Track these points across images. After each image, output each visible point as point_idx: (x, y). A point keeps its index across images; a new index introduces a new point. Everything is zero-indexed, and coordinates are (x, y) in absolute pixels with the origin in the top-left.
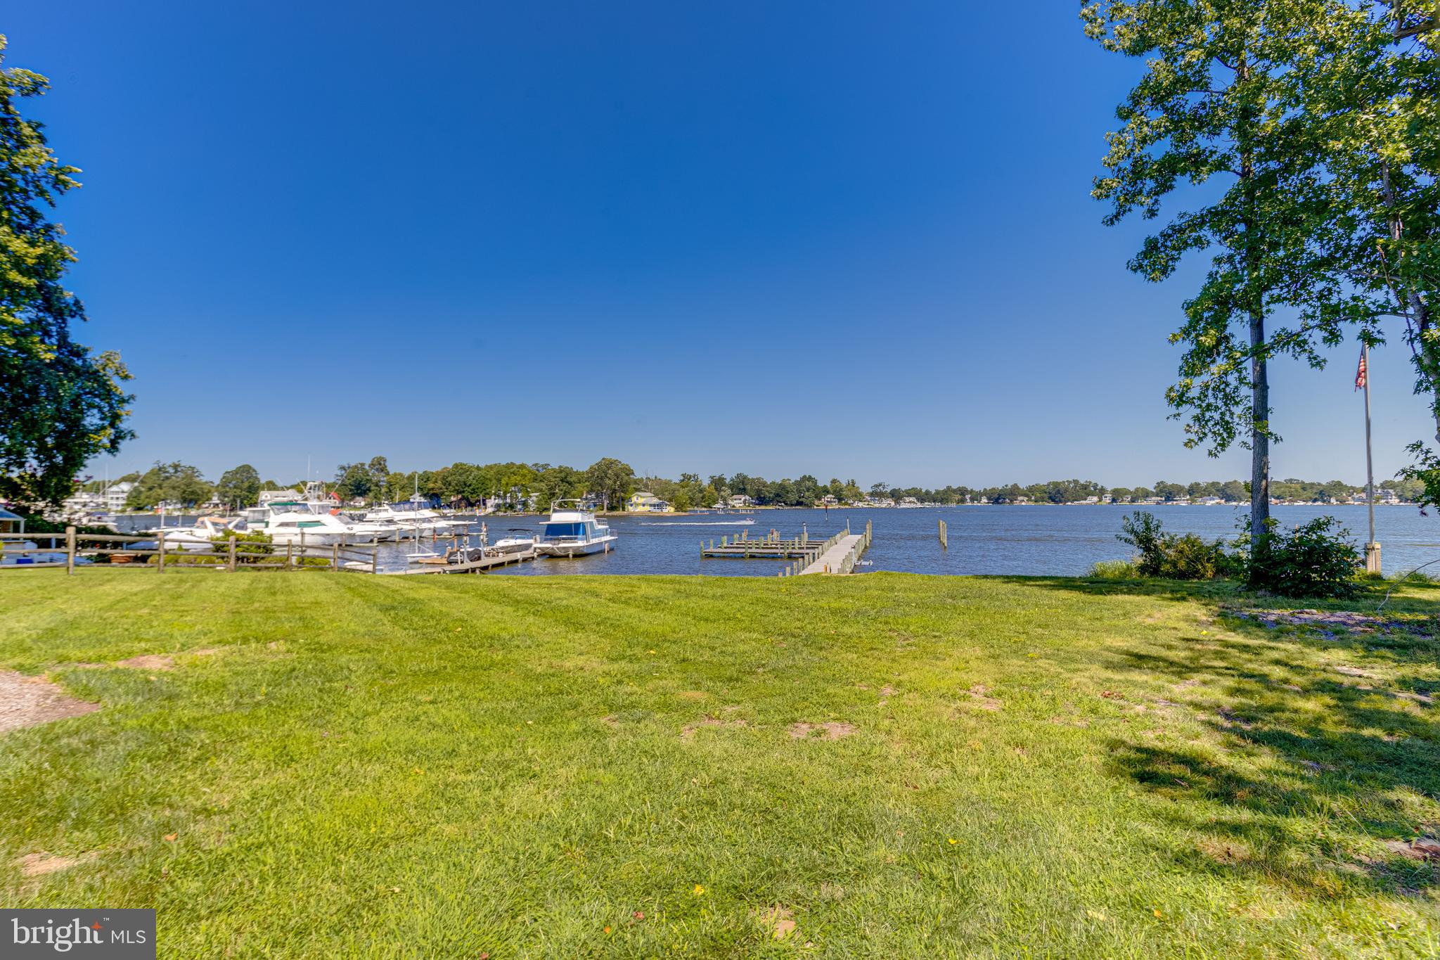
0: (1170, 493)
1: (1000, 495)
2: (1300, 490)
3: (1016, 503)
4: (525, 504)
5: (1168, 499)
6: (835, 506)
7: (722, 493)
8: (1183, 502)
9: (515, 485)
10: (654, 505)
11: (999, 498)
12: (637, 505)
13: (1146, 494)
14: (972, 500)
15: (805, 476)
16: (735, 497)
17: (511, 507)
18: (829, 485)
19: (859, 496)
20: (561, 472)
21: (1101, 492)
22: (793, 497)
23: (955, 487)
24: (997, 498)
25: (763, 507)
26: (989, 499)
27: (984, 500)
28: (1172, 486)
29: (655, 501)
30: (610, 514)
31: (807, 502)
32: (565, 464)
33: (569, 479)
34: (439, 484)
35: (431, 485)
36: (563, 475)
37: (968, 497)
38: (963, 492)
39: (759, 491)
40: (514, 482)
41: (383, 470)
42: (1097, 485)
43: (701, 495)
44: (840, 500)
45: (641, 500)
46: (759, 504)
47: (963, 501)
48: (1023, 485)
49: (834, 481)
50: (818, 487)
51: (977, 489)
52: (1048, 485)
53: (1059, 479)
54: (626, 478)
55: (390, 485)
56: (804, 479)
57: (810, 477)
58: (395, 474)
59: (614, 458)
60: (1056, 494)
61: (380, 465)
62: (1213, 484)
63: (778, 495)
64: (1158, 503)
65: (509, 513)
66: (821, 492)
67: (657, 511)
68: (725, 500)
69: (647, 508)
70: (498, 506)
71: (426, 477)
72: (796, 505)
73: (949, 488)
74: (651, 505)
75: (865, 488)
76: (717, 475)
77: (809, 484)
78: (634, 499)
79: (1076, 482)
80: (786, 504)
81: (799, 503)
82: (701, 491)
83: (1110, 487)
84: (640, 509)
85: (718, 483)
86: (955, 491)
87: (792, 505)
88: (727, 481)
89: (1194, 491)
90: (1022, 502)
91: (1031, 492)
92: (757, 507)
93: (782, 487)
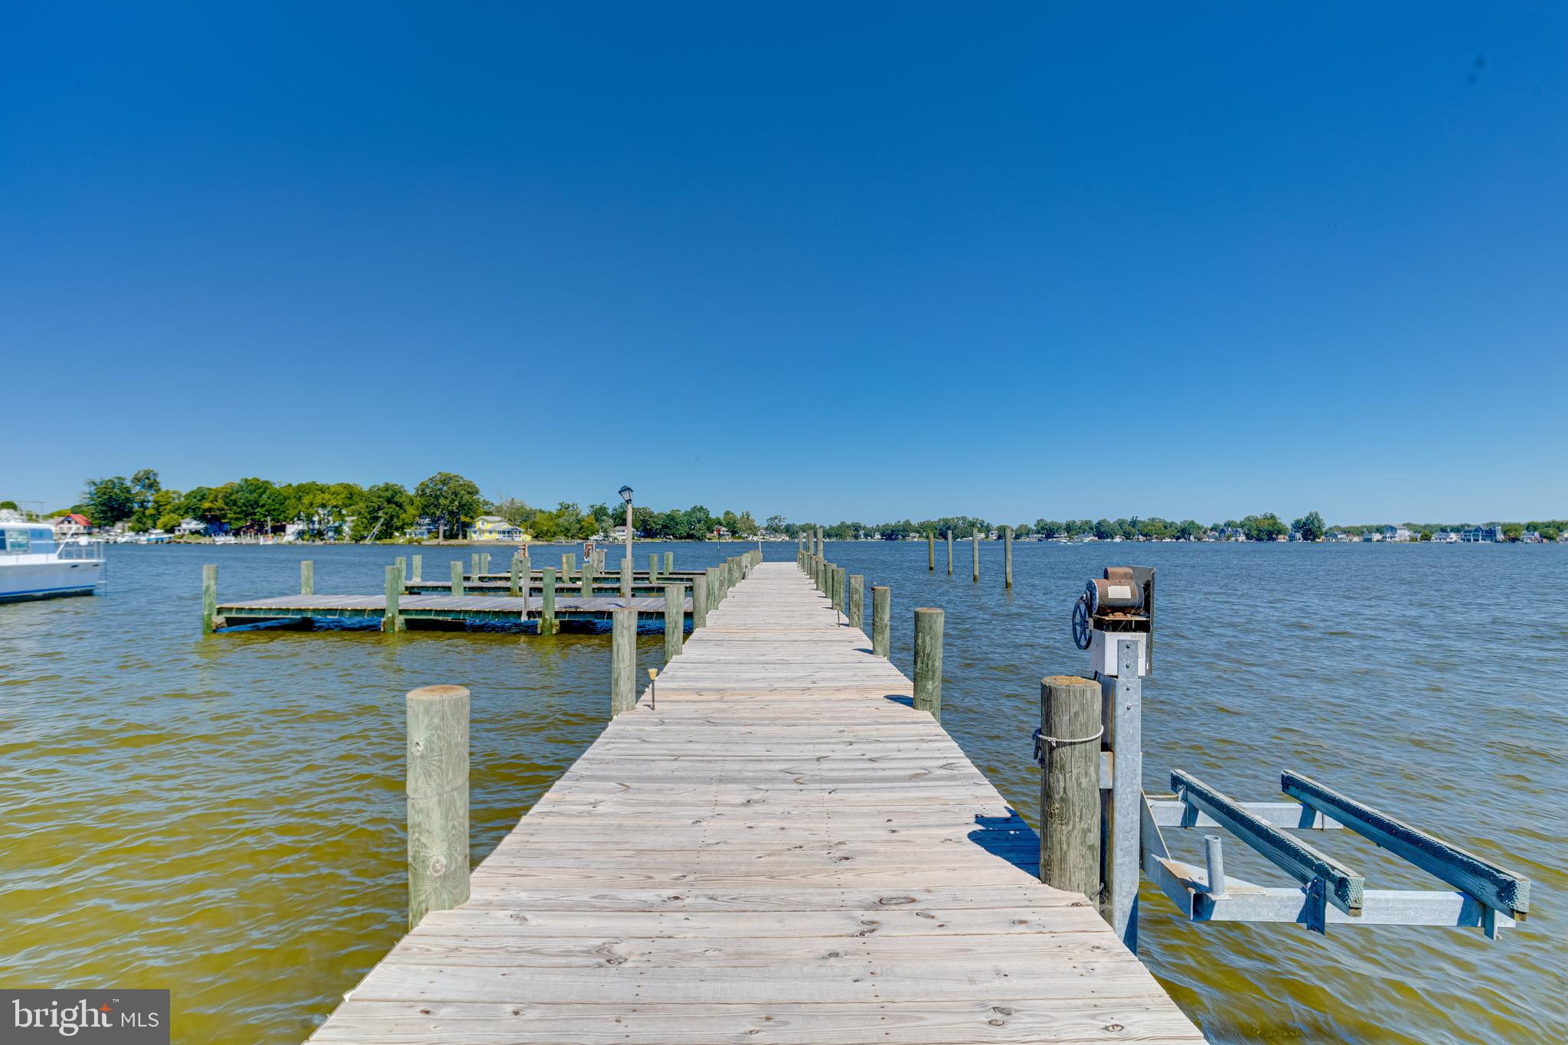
0: (1051, 530)
1: (893, 531)
2: (1163, 529)
3: (909, 539)
4: (338, 531)
5: (1048, 536)
6: (728, 539)
7: (604, 524)
8: (1063, 539)
9: (324, 506)
10: (504, 532)
11: (892, 534)
12: (482, 532)
13: (1028, 532)
14: (866, 535)
15: (695, 507)
16: (618, 528)
17: (320, 534)
18: (722, 517)
19: (754, 530)
20: (387, 490)
21: (987, 529)
22: (683, 530)
23: (849, 523)
24: (890, 534)
25: (648, 540)
26: (882, 535)
27: (878, 536)
28: (1052, 523)
29: (506, 526)
30: (446, 543)
31: (698, 534)
32: (392, 482)
33: (397, 499)
34: (220, 503)
35: (206, 505)
36: (389, 494)
37: (862, 533)
38: (857, 528)
39: (645, 522)
40: (320, 501)
41: (153, 485)
42: (983, 522)
43: (578, 526)
44: (734, 533)
45: (488, 526)
46: (643, 537)
47: (856, 537)
48: (915, 522)
49: (727, 513)
50: (710, 519)
51: (869, 526)
52: (939, 521)
53: (949, 515)
54: (467, 497)
55: (158, 506)
56: (695, 509)
57: (702, 508)
58: (167, 492)
59: (453, 473)
60: (943, 531)
61: (149, 481)
62: (1087, 522)
63: (665, 527)
64: (1040, 540)
65: (318, 542)
66: (710, 525)
67: (506, 540)
68: (605, 531)
69: (496, 536)
70: (301, 534)
71: (201, 495)
72: (685, 538)
73: (842, 523)
74: (499, 532)
75: (761, 522)
76: (598, 504)
77: (701, 515)
78: (479, 525)
79: (964, 518)
80: (675, 537)
81: (690, 536)
82: (579, 521)
83: (995, 525)
84: (486, 537)
85: (599, 513)
86: (848, 527)
87: (681, 538)
88: (610, 512)
89: (1069, 529)
90: (913, 537)
91: (921, 529)
92: (642, 540)
93: (671, 517)
